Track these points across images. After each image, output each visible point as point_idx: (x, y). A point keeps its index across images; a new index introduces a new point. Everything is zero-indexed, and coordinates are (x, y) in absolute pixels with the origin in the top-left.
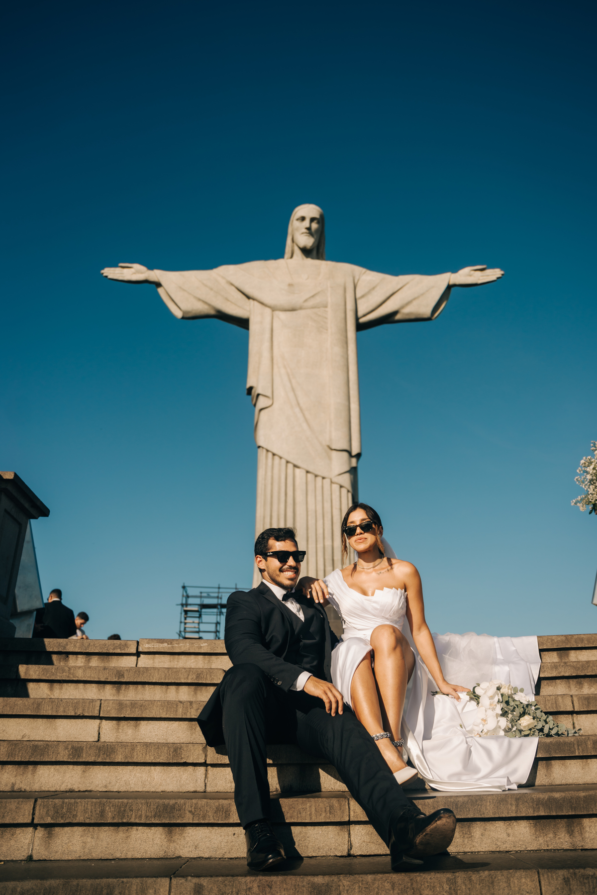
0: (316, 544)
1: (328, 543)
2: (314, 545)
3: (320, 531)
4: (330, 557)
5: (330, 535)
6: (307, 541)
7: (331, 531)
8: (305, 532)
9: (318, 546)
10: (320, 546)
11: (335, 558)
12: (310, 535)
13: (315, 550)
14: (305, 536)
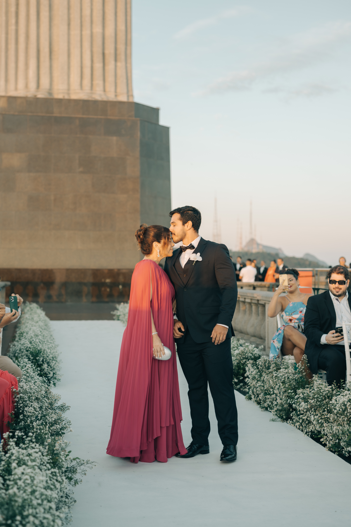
0: (81, 30)
1: (98, 29)
2: (78, 32)
3: (87, 12)
4: (100, 50)
5: (101, 18)
6: (69, 25)
7: (101, 12)
8: (66, 11)
9: (84, 33)
10: (87, 32)
11: (107, 52)
12: (72, 16)
13: (79, 38)
14: (66, 17)
